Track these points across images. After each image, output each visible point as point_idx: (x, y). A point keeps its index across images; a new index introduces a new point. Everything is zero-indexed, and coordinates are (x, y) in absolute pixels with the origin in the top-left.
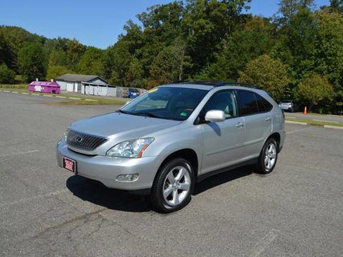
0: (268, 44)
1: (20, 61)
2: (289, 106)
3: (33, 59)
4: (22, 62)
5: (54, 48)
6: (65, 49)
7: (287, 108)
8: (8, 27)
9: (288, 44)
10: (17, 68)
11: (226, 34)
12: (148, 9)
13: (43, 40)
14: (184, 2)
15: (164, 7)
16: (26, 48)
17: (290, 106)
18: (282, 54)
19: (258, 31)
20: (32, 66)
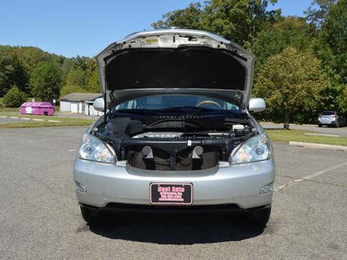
0: (302, 43)
1: (33, 82)
2: (332, 119)
3: (47, 80)
4: (34, 83)
5: (73, 67)
6: (84, 68)
7: (330, 123)
8: (23, 48)
9: (328, 41)
10: (30, 90)
11: (250, 35)
12: (164, 16)
13: (62, 60)
14: (202, 4)
15: (180, 12)
16: (39, 69)
17: (334, 119)
18: (320, 52)
19: (289, 29)
20: (46, 87)
